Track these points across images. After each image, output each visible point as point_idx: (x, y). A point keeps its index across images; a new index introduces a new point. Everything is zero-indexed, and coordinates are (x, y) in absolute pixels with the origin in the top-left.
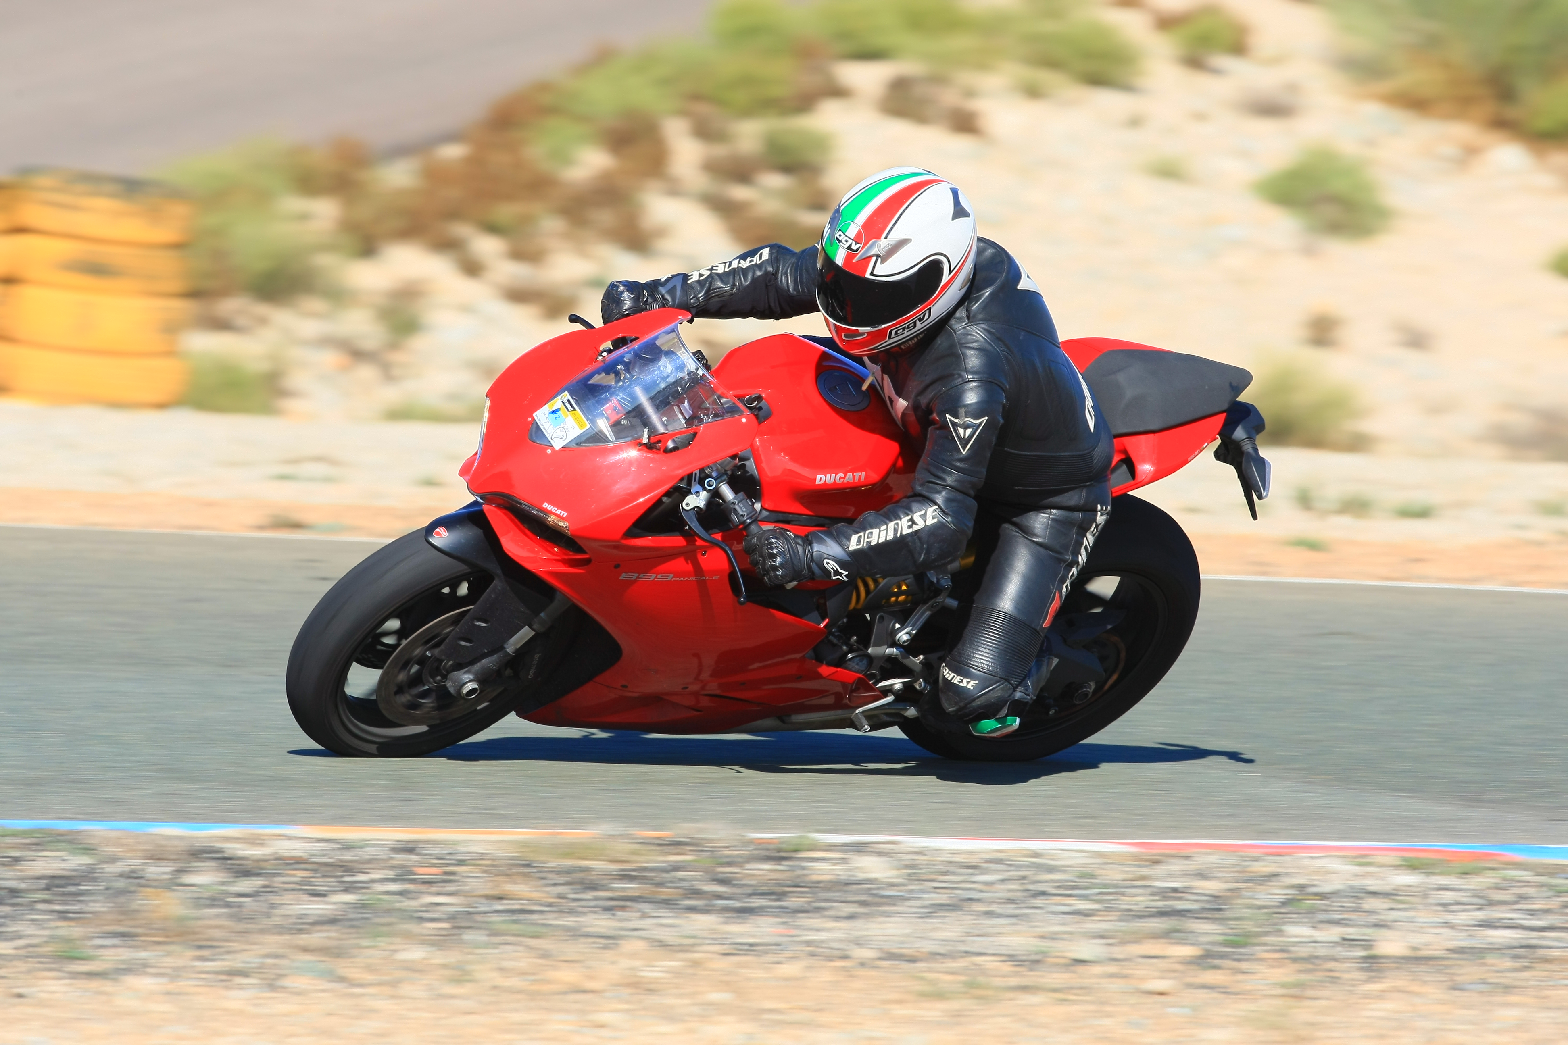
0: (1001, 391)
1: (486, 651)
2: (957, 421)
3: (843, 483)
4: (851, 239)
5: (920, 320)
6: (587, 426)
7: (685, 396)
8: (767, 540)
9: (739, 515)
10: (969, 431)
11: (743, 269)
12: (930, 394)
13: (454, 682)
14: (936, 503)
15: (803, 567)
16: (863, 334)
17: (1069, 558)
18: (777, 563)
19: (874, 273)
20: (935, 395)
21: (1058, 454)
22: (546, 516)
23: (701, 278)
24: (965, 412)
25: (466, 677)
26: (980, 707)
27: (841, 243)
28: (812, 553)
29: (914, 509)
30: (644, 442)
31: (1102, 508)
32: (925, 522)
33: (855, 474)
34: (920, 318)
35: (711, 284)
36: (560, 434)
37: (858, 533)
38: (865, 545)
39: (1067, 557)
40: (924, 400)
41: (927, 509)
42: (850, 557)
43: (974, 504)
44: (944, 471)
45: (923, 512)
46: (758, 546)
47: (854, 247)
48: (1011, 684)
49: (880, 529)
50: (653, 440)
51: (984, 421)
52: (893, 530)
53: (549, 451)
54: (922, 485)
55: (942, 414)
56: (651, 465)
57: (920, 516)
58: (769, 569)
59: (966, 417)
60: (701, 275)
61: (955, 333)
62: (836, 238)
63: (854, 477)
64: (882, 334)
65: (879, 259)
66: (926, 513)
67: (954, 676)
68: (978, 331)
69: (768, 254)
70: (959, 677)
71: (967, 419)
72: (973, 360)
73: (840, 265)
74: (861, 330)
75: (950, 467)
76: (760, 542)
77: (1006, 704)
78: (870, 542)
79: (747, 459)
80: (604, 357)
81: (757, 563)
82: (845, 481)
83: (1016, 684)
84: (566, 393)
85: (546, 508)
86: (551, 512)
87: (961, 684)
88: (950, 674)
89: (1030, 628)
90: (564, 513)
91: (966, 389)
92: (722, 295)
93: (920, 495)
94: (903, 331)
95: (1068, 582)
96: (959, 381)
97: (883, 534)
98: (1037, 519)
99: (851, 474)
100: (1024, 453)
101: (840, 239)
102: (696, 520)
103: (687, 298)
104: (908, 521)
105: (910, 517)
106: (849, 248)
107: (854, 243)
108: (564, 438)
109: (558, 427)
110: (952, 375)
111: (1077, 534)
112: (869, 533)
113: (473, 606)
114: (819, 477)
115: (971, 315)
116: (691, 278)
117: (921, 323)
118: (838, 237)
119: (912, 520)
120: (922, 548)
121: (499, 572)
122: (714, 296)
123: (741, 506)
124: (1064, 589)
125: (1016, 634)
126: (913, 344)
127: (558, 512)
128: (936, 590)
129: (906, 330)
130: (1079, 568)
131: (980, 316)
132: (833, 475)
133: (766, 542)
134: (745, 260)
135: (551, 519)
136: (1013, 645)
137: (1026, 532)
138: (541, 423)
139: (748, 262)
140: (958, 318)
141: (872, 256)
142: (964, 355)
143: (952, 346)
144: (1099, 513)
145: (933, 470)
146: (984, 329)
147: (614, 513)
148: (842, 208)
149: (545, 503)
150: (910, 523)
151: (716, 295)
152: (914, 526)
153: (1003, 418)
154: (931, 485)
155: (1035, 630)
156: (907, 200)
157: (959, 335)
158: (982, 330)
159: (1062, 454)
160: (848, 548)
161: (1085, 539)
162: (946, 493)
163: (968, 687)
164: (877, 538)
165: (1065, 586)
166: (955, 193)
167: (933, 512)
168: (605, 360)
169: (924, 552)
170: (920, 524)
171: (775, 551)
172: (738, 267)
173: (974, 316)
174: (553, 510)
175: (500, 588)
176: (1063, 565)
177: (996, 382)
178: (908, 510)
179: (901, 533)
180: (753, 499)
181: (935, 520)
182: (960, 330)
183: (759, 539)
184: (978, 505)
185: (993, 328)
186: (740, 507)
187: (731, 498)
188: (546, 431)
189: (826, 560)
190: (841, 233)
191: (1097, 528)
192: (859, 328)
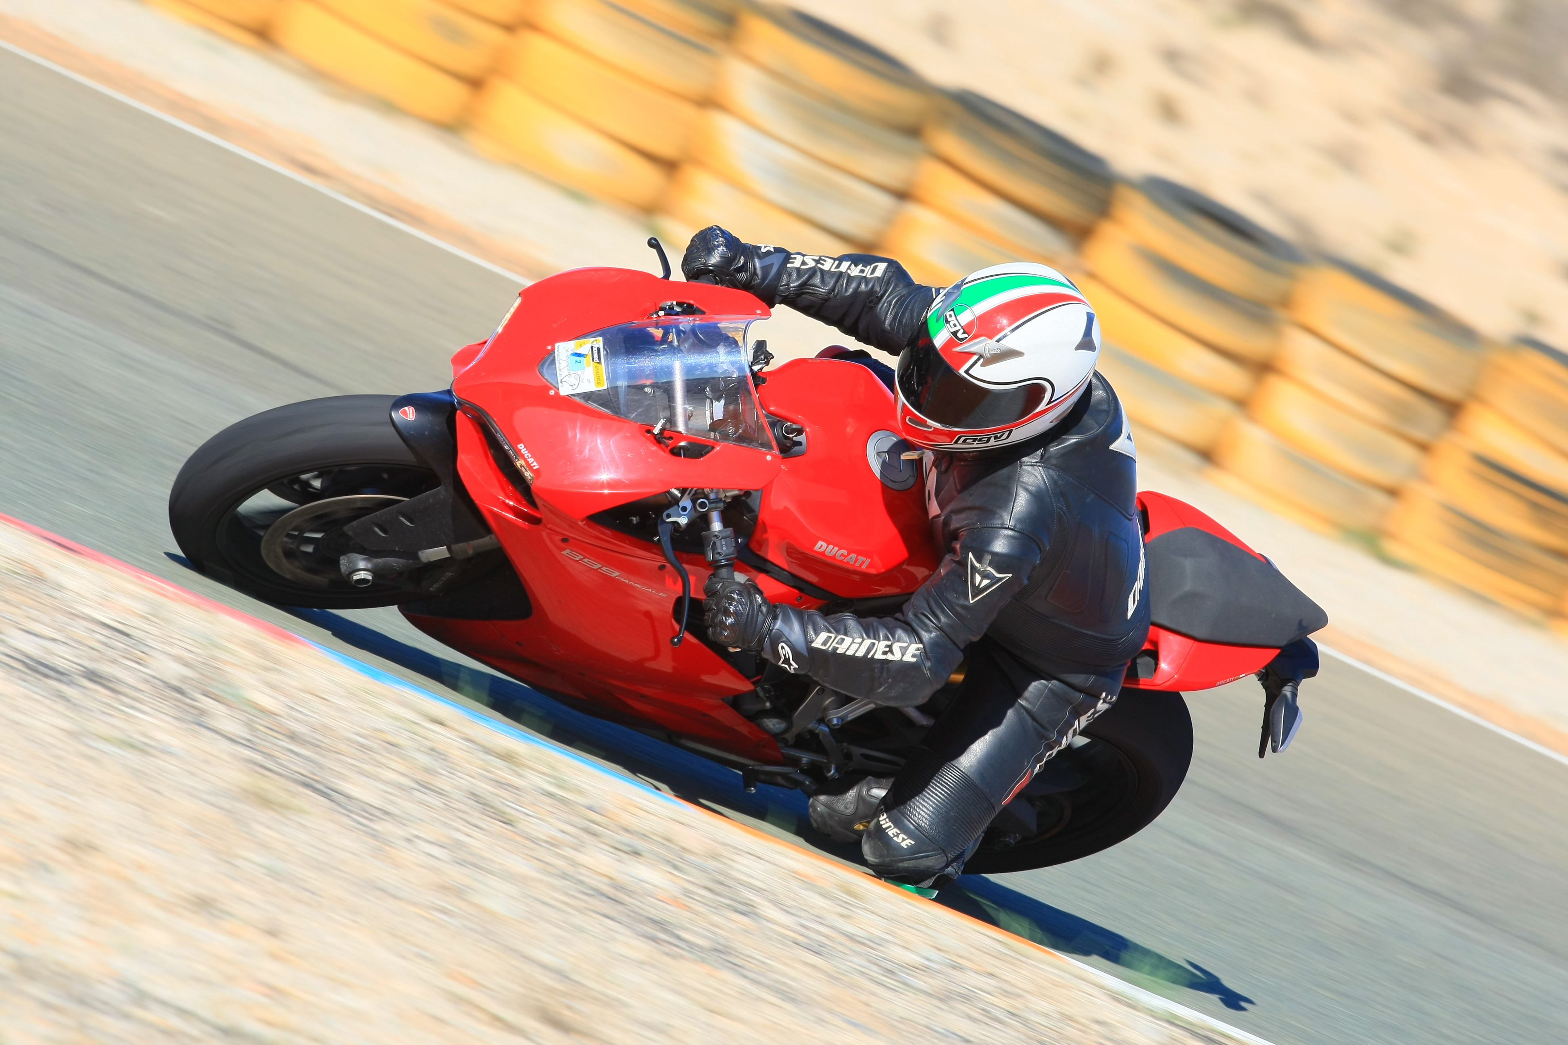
0: (1038, 552)
1: (397, 549)
2: (978, 565)
3: (842, 561)
4: (960, 325)
5: (996, 438)
6: (605, 382)
7: (724, 395)
8: (731, 592)
9: (716, 551)
10: (986, 582)
11: (849, 276)
13: (350, 562)
14: (921, 641)
15: (754, 638)
16: (930, 427)
17: (1053, 736)
18: (729, 622)
19: (969, 372)
20: (966, 526)
21: (1080, 630)
22: (516, 458)
23: (803, 267)
24: (990, 559)
25: (362, 565)
27: (948, 324)
28: (772, 628)
29: (898, 635)
30: (654, 431)
31: (1106, 697)
32: (903, 656)
33: (859, 557)
34: (997, 436)
35: (810, 278)
36: (572, 380)
37: (830, 632)
38: (830, 649)
39: (1052, 734)
41: (911, 644)
42: (808, 653)
44: (944, 612)
45: (905, 643)
46: (719, 593)
47: (961, 335)
48: (947, 857)
49: (853, 639)
50: (666, 433)
51: (1006, 577)
52: (866, 648)
53: (552, 392)
55: (966, 549)
56: (650, 460)
57: (900, 647)
58: (717, 624)
59: (989, 565)
60: (804, 263)
61: (1019, 466)
62: (946, 315)
63: (857, 560)
64: (949, 436)
65: (982, 360)
66: (907, 648)
67: (890, 826)
68: (1045, 476)
69: (882, 271)
70: (896, 830)
71: (989, 569)
72: (1023, 505)
73: (937, 347)
74: (929, 422)
75: (951, 610)
76: (724, 591)
78: (837, 648)
80: (659, 316)
82: (845, 560)
83: (951, 858)
84: (601, 339)
85: (520, 450)
86: (523, 456)
87: (895, 838)
88: (887, 822)
89: (986, 799)
90: (536, 464)
91: (999, 535)
92: (816, 294)
93: (909, 623)
94: (973, 442)
95: (1044, 761)
96: (998, 523)
97: (854, 647)
99: (856, 555)
101: (949, 319)
102: (670, 536)
103: (779, 283)
104: (887, 646)
105: (889, 643)
106: (955, 334)
107: (962, 331)
108: (575, 386)
109: (574, 372)
110: (994, 512)
111: (1070, 713)
112: (841, 638)
113: (405, 500)
115: (1046, 456)
116: (793, 262)
117: (995, 441)
118: (948, 317)
119: (890, 647)
121: (449, 480)
123: (724, 543)
124: (1038, 768)
125: (971, 804)
127: (531, 460)
129: (977, 442)
130: (1061, 749)
131: (1054, 462)
132: (836, 549)
133: (729, 595)
134: (856, 266)
135: (519, 463)
136: (964, 815)
138: (559, 361)
139: (858, 271)
141: (975, 353)
142: (1017, 495)
143: (1010, 479)
144: (1102, 701)
145: (932, 603)
146: (1052, 476)
148: (964, 286)
149: (522, 444)
150: (887, 649)
151: (810, 292)
152: (889, 654)
153: (1028, 584)
154: (923, 617)
155: (994, 803)
156: (1037, 309)
158: (1049, 475)
159: (1085, 632)
160: (812, 642)
161: (1077, 720)
162: (935, 634)
163: (902, 844)
164: (846, 647)
165: (1041, 763)
166: (1090, 319)
167: (916, 650)
169: (886, 685)
170: (896, 656)
171: (732, 609)
172: (846, 271)
173: (1048, 458)
174: (525, 456)
175: (442, 497)
176: (1044, 741)
177: (1036, 539)
178: (891, 633)
179: (873, 655)
181: (914, 659)
182: (1027, 466)
186: (721, 543)
187: (717, 530)
188: (560, 370)
189: (782, 644)
190: (952, 313)
191: (1094, 714)
192: (928, 420)
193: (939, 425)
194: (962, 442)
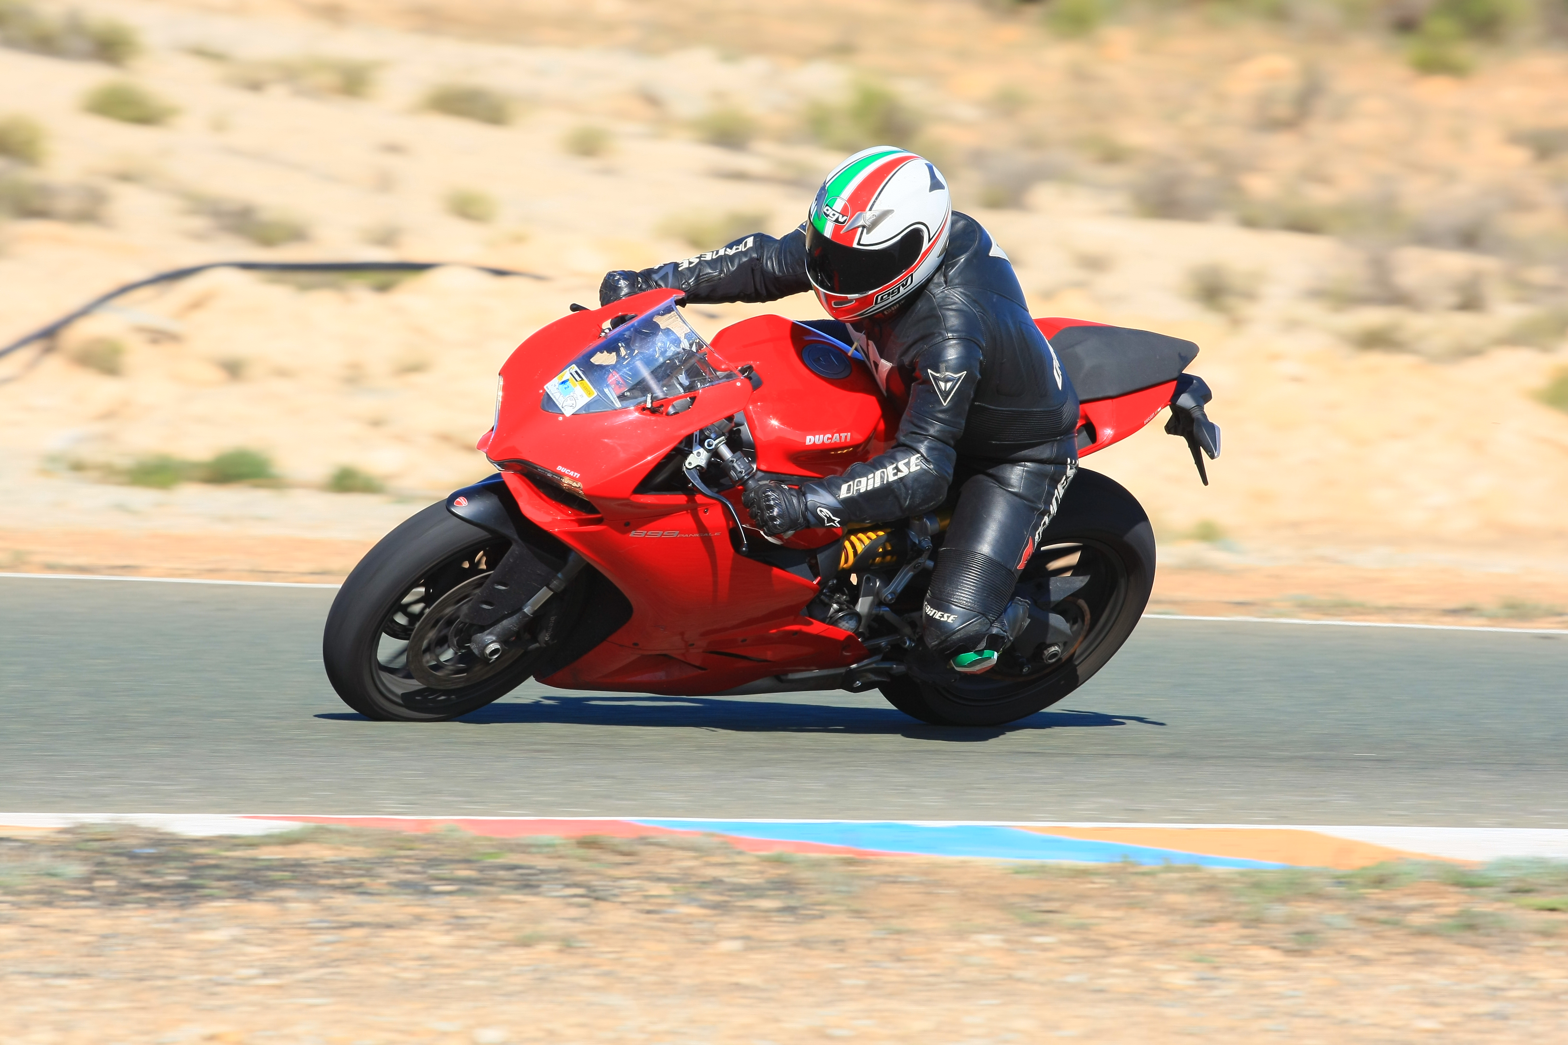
0: (979, 349)
1: (506, 613)
2: (938, 375)
3: (830, 443)
4: (838, 212)
5: (903, 285)
6: (595, 393)
7: (682, 367)
8: (764, 493)
9: (737, 472)
10: (949, 385)
11: (729, 257)
12: (913, 352)
13: (478, 642)
14: (918, 452)
15: (798, 516)
17: (1042, 507)
18: (775, 513)
19: (861, 243)
20: (917, 353)
21: (1030, 410)
22: (562, 479)
23: (691, 266)
24: (945, 367)
25: (488, 638)
26: (960, 640)
27: (828, 217)
28: (806, 502)
29: (898, 458)
30: (647, 407)
31: (1071, 462)
32: (909, 469)
33: (841, 434)
34: (903, 283)
35: (700, 271)
36: (570, 402)
37: (847, 482)
38: (855, 493)
39: (1041, 506)
40: (907, 360)
41: (910, 458)
42: (841, 505)
43: (953, 453)
44: (927, 423)
45: (907, 460)
46: (756, 499)
47: (841, 220)
48: (988, 619)
49: (867, 478)
50: (655, 404)
51: (963, 375)
52: (879, 478)
53: (560, 418)
54: (905, 436)
55: (924, 370)
56: (655, 427)
57: (904, 464)
58: (767, 520)
59: (946, 371)
60: (690, 263)
61: (934, 297)
62: (824, 212)
63: (840, 437)
64: (867, 301)
65: (865, 229)
66: (909, 461)
67: (935, 612)
68: (956, 295)
69: (752, 243)
70: (940, 613)
71: (947, 373)
72: (953, 320)
73: (828, 237)
74: (850, 297)
75: (931, 418)
76: (758, 496)
77: (984, 637)
78: (859, 490)
79: (742, 425)
80: (606, 333)
81: (756, 515)
82: (833, 442)
83: (992, 620)
84: (574, 365)
85: (560, 471)
86: (564, 475)
87: (942, 619)
88: (932, 611)
89: (1006, 569)
90: (577, 474)
91: (946, 346)
92: (711, 280)
93: (904, 445)
94: (888, 297)
95: (1041, 530)
96: (940, 339)
97: (871, 482)
98: (1012, 470)
99: (838, 434)
100: (999, 408)
101: (828, 213)
102: (698, 478)
103: (679, 284)
104: (894, 469)
105: (894, 465)
106: (837, 221)
107: (841, 216)
108: (574, 406)
109: (568, 396)
110: (933, 334)
111: (1049, 485)
112: (858, 481)
113: (493, 572)
114: (808, 438)
115: (948, 280)
117: (904, 289)
118: (826, 212)
119: (897, 468)
120: (907, 494)
121: (516, 537)
122: (704, 281)
123: (739, 464)
124: (1037, 537)
125: (992, 573)
126: (895, 310)
127: (572, 473)
128: (918, 551)
129: (891, 296)
130: (1051, 517)
131: (957, 281)
132: (822, 436)
133: (763, 495)
134: (731, 248)
135: (566, 481)
136: (989, 584)
137: (1003, 483)
138: (552, 394)
139: (734, 250)
140: (936, 284)
141: (858, 227)
142: (944, 316)
143: (933, 309)
144: (1069, 467)
145: (916, 421)
146: (961, 292)
147: (623, 472)
148: (827, 186)
149: (559, 467)
150: (895, 471)
151: (706, 280)
152: (899, 473)
153: (981, 374)
154: (914, 435)
155: (1010, 571)
156: (887, 176)
157: (938, 298)
158: (959, 293)
159: (1035, 410)
160: (839, 496)
161: (1056, 490)
162: (928, 442)
163: (948, 621)
164: (865, 485)
165: (1037, 532)
166: (930, 167)
167: (916, 460)
168: (607, 336)
169: (909, 497)
170: (905, 472)
171: (772, 503)
172: (725, 254)
173: (951, 281)
174: (566, 473)
175: (518, 553)
176: (1036, 513)
177: (974, 340)
178: (893, 459)
179: (887, 481)
180: (749, 458)
181: (919, 468)
182: (938, 294)
183: (756, 493)
184: (957, 453)
185: (969, 292)
186: (737, 464)
187: (730, 457)
188: (557, 400)
189: (819, 509)
190: (827, 207)
191: (1066, 479)
192: (848, 296)
193: (857, 295)
194: (881, 300)
